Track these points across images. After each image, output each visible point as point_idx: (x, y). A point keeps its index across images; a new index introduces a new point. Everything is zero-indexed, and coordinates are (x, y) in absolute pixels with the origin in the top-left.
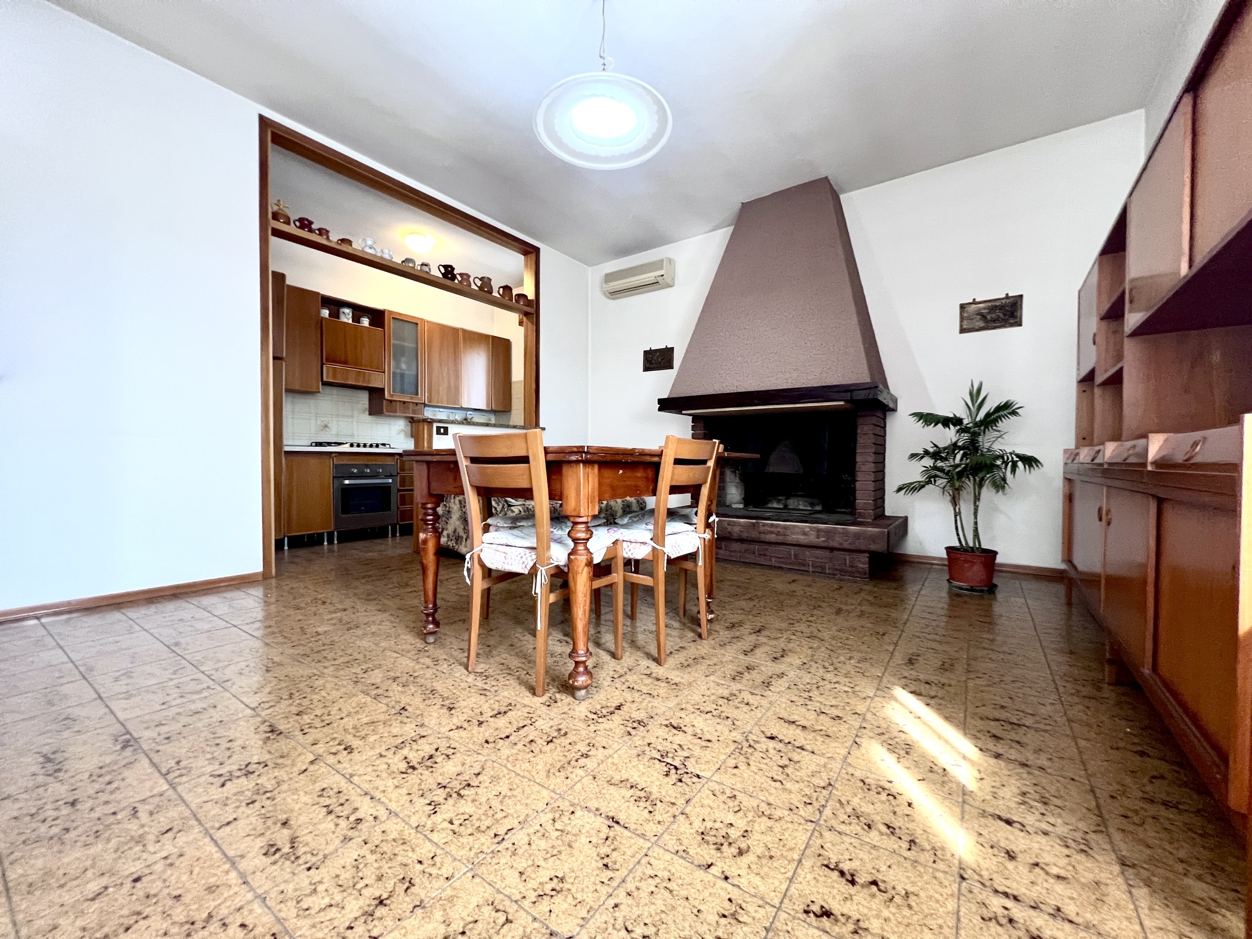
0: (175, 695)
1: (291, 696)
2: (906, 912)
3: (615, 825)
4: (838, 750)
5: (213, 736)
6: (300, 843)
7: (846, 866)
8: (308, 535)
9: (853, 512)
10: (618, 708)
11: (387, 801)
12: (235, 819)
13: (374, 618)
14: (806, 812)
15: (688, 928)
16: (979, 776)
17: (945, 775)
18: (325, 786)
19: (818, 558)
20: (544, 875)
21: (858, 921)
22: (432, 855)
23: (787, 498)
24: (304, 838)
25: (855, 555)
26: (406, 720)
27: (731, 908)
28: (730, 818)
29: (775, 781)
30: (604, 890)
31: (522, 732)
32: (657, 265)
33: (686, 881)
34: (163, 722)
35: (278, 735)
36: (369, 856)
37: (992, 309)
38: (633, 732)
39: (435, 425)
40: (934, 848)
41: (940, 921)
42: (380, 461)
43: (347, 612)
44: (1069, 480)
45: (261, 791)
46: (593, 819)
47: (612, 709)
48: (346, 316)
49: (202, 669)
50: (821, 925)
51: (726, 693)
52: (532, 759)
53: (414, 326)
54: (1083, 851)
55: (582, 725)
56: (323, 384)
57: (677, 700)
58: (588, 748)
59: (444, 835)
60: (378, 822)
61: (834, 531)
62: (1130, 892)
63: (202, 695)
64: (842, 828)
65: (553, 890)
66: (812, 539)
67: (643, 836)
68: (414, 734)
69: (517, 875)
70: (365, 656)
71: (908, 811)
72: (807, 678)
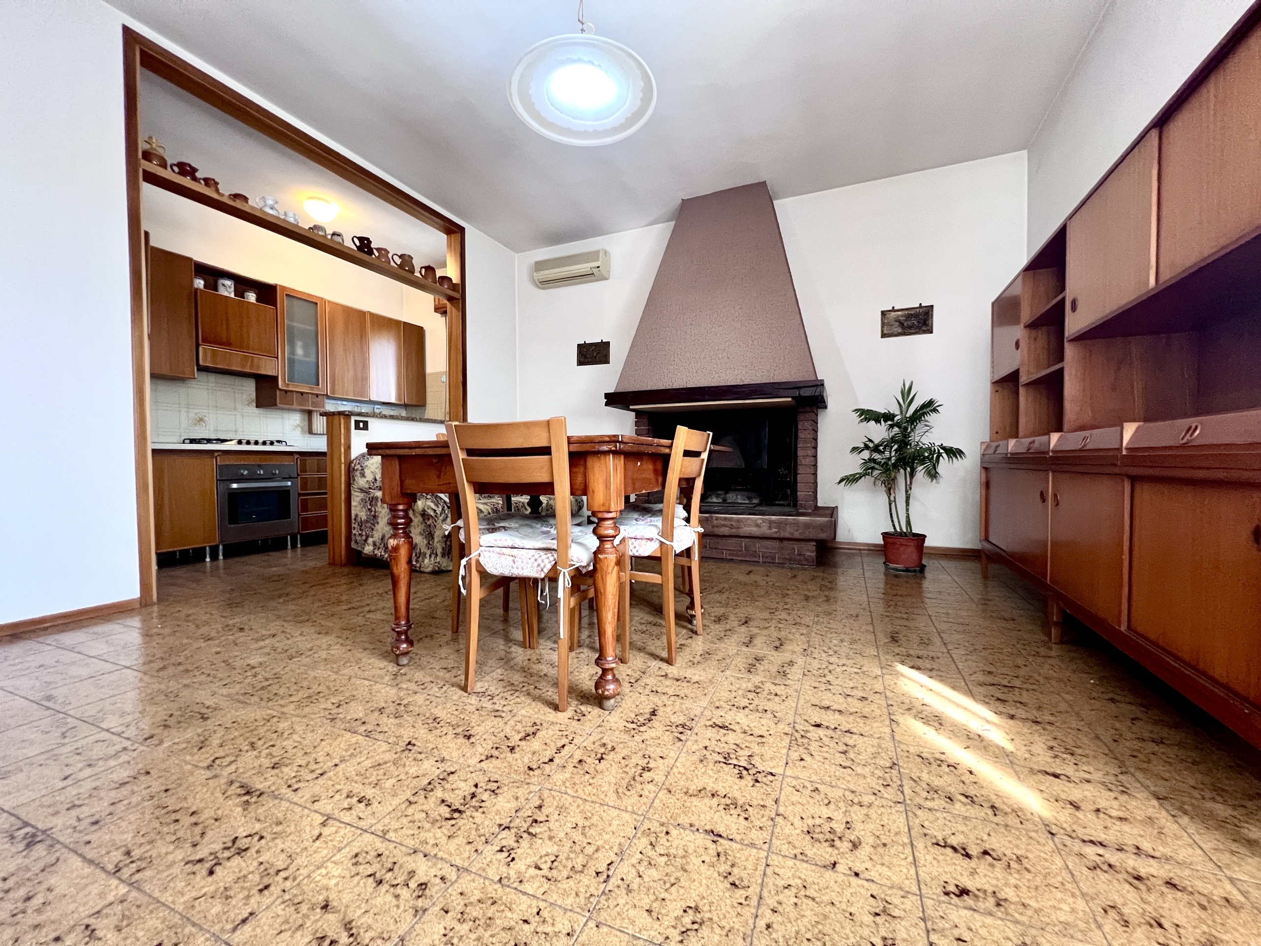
0: (80, 765)
1: (252, 745)
2: (1028, 876)
3: (719, 839)
4: (881, 729)
5: (165, 811)
6: (359, 927)
7: (954, 841)
8: (180, 551)
9: (795, 505)
10: (653, 713)
11: (446, 856)
12: (251, 914)
13: (317, 643)
14: (889, 794)
15: (851, 935)
16: (1008, 738)
17: (982, 741)
18: (356, 850)
19: (767, 548)
20: (674, 908)
21: (994, 893)
22: (535, 910)
23: (727, 493)
24: (363, 920)
25: (803, 544)
26: (420, 757)
27: (879, 906)
28: (826, 812)
29: (845, 768)
30: (748, 912)
31: (564, 752)
32: (593, 256)
33: (821, 886)
34: (77, 803)
35: (259, 796)
36: (458, 927)
37: (909, 317)
38: (683, 737)
39: (353, 419)
40: (1013, 810)
41: (1060, 879)
42: (275, 461)
43: (277, 638)
44: (986, 469)
45: (272, 871)
46: (693, 837)
47: (648, 716)
48: (227, 289)
49: (104, 725)
50: (965, 904)
51: (750, 686)
52: (591, 781)
53: (313, 305)
54: (1123, 792)
55: (626, 737)
56: (198, 370)
57: (708, 699)
58: (646, 761)
59: (537, 884)
60: (448, 884)
61: (786, 523)
62: (1176, 822)
63: (121, 760)
64: (929, 804)
65: (693, 923)
66: (765, 530)
67: (752, 845)
68: (438, 771)
69: (646, 914)
70: (328, 688)
71: (972, 778)
72: (816, 664)
